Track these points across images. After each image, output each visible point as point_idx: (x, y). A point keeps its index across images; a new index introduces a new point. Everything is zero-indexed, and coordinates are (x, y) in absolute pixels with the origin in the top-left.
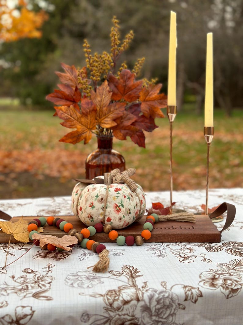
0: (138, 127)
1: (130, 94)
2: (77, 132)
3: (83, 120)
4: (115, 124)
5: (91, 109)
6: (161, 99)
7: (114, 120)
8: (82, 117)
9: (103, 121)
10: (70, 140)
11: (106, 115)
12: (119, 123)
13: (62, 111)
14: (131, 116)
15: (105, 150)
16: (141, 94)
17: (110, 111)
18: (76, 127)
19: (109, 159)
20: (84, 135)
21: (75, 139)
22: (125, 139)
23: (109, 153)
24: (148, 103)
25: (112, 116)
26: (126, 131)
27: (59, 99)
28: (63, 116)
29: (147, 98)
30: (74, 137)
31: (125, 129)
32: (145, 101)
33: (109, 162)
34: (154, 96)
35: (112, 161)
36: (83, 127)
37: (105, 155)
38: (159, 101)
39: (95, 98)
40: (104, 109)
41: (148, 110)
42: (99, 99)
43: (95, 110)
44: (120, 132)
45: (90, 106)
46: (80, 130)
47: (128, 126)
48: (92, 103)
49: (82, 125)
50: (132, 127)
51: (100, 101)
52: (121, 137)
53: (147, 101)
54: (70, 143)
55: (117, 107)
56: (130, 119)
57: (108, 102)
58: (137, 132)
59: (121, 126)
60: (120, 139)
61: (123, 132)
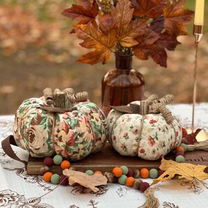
0: (160, 46)
1: (153, 10)
2: (96, 52)
3: (103, 39)
4: (136, 43)
5: (112, 27)
6: (185, 15)
7: (136, 39)
8: (102, 36)
9: (123, 40)
10: (88, 60)
11: (127, 34)
12: (140, 41)
13: (81, 29)
14: (153, 33)
15: (124, 71)
16: (165, 10)
17: (131, 29)
18: (95, 47)
19: (128, 80)
20: (103, 55)
21: (94, 59)
22: (146, 59)
23: (128, 73)
24: (172, 19)
25: (133, 34)
26: (147, 50)
27: (77, 15)
28: (82, 35)
29: (171, 14)
30: (92, 58)
31: (147, 49)
32: (168, 17)
33: (128, 84)
34: (178, 12)
35: (132, 82)
36: (103, 46)
37: (124, 76)
38: (184, 17)
39: (115, 15)
40: (126, 26)
41: (171, 27)
42: (120, 15)
43: (115, 28)
44: (142, 51)
45: (110, 24)
46: (99, 50)
47: (150, 45)
48: (112, 20)
49: (102, 44)
50: (155, 46)
51: (121, 18)
52: (142, 56)
53: (171, 17)
54: (89, 63)
55: (139, 24)
56: (152, 37)
57: (130, 19)
58: (159, 51)
59: (143, 44)
60: (141, 59)
61: (145, 51)
